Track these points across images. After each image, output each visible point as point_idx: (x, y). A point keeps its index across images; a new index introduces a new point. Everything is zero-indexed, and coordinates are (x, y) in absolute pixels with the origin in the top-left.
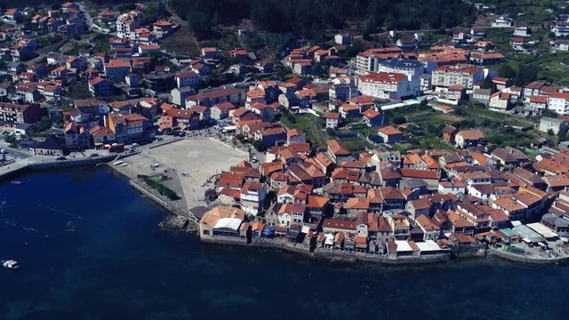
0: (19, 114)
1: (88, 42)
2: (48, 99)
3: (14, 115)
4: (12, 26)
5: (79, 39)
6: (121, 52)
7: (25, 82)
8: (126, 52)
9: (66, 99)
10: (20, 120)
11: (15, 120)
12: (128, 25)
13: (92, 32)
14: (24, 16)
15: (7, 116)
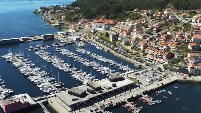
0: (164, 55)
1: (180, 26)
2: (172, 49)
3: (162, 55)
4: (146, 17)
5: (176, 24)
6: (197, 32)
7: (162, 41)
8: (199, 32)
9: (180, 50)
10: (164, 57)
11: (162, 57)
12: (198, 21)
13: (181, 22)
14: (150, 13)
15: (159, 55)
